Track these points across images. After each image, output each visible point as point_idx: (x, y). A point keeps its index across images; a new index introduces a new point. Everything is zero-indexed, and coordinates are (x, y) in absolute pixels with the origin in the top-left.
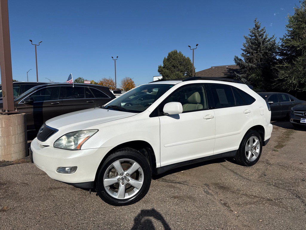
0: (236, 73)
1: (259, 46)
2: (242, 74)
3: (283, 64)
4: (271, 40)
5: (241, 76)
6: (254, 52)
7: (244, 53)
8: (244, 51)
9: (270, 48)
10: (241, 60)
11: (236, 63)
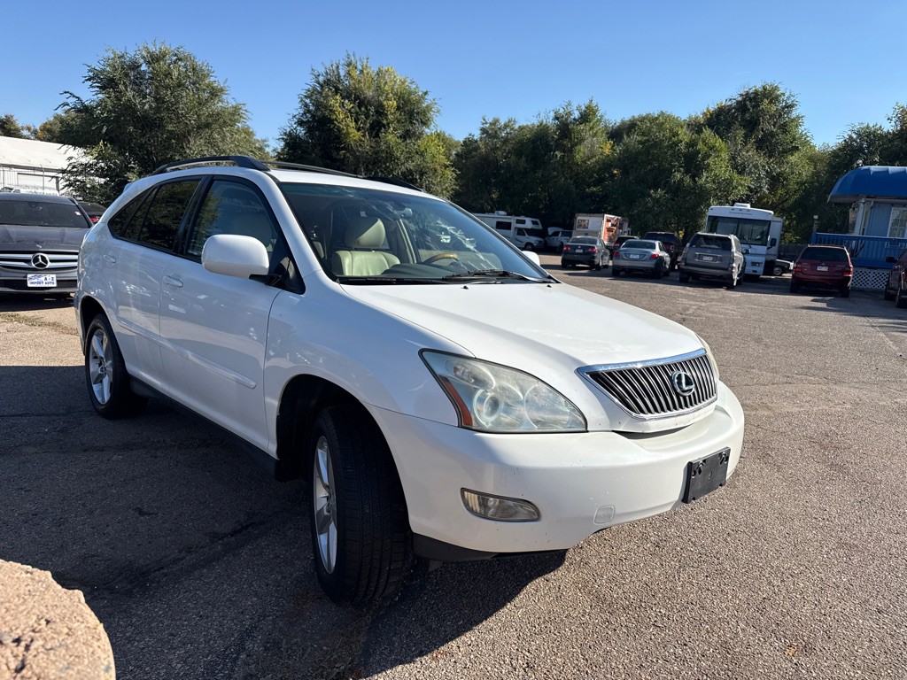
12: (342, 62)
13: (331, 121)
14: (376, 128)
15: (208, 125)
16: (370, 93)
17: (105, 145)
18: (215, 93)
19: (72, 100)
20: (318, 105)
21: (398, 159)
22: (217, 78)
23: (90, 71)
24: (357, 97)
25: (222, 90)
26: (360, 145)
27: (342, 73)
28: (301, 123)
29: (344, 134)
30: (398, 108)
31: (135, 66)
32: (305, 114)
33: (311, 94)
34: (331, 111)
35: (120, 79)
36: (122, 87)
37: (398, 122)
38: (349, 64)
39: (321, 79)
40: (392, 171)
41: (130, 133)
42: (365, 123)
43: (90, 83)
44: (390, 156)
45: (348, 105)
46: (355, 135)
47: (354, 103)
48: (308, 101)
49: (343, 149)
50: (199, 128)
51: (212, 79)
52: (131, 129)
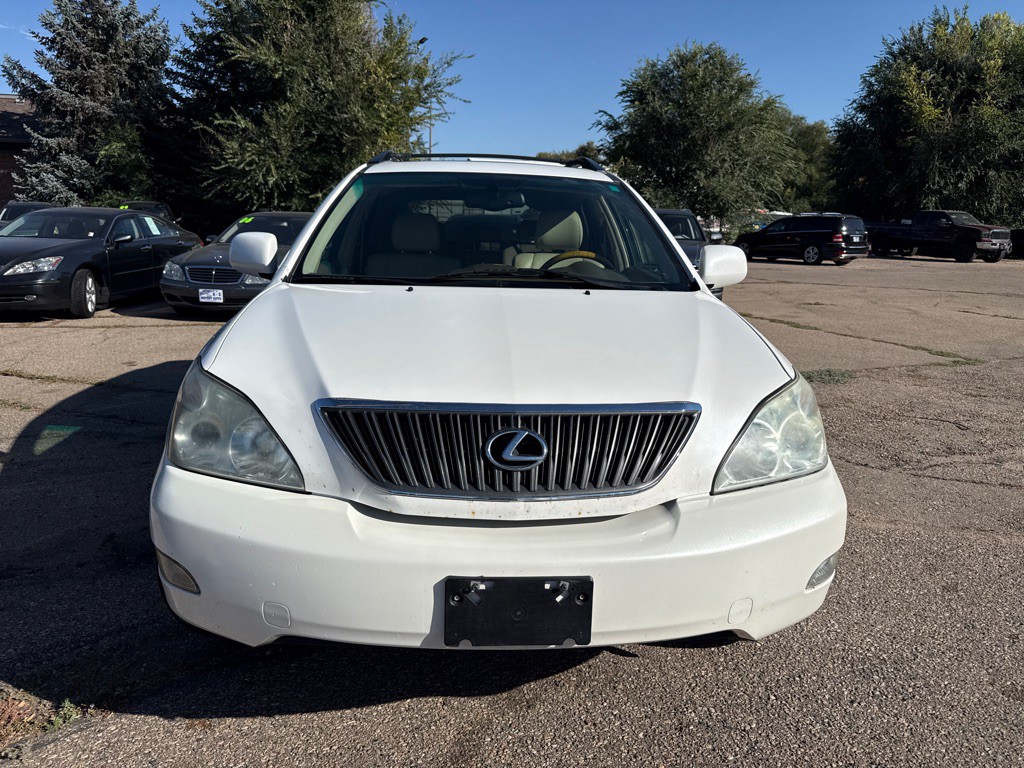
0: (28, 130)
1: (111, 38)
2: (58, 135)
3: (234, 120)
4: (147, 25)
5: (53, 142)
6: (95, 56)
7: (46, 52)
8: (44, 44)
9: (153, 55)
10: (34, 78)
11: (15, 87)
12: (928, 21)
13: (899, 100)
14: (966, 100)
15: (730, 126)
16: (962, 55)
17: (626, 161)
18: (744, 87)
19: (605, 119)
20: (886, 81)
21: (995, 138)
22: (748, 69)
23: (623, 85)
24: (943, 63)
25: (752, 84)
26: (938, 126)
27: (925, 35)
28: (862, 108)
29: (916, 115)
30: (1005, 68)
31: (665, 73)
32: (868, 96)
33: (876, 71)
34: (902, 87)
35: (649, 89)
36: (650, 98)
37: (1003, 86)
38: (937, 22)
39: (896, 48)
40: (983, 155)
41: (651, 145)
42: (949, 95)
43: (621, 98)
44: (982, 135)
45: (928, 75)
46: (931, 112)
47: (937, 72)
48: (873, 80)
49: (911, 134)
50: (720, 130)
51: (742, 73)
52: (653, 141)
